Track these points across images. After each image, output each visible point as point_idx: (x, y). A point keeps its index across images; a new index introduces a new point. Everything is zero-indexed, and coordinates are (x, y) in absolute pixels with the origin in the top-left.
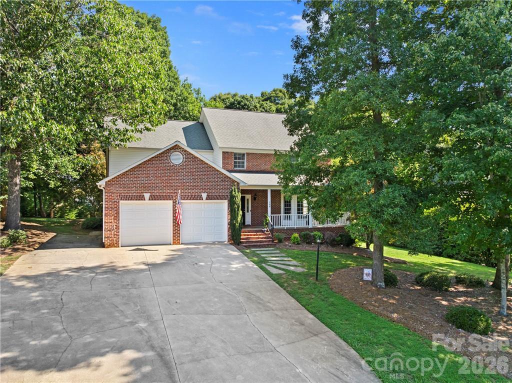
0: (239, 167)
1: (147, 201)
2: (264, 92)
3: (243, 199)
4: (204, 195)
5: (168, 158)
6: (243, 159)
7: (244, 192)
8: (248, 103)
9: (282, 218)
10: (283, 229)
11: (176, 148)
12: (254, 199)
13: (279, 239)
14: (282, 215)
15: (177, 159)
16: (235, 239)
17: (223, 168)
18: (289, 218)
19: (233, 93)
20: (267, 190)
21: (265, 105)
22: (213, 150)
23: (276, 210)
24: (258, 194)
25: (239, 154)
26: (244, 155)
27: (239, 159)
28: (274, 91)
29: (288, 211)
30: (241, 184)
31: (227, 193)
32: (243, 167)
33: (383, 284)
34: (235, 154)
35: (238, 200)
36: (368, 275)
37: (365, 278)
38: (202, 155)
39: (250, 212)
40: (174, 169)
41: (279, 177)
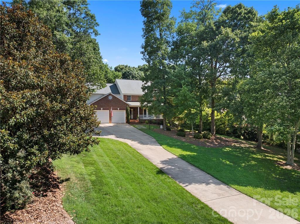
0: (129, 100)
1: (102, 110)
2: (139, 65)
3: (130, 110)
4: (119, 109)
5: (108, 97)
6: (130, 97)
7: (131, 108)
8: (132, 72)
9: (143, 116)
10: (143, 120)
11: (110, 94)
12: (134, 110)
13: (141, 122)
14: (143, 115)
15: (110, 98)
16: (128, 122)
17: (124, 100)
18: (145, 116)
19: (125, 65)
20: (138, 107)
21: (139, 73)
22: (120, 94)
23: (141, 113)
24: (135, 109)
25: (129, 96)
26: (130, 96)
27: (129, 97)
28: (144, 65)
29: (145, 114)
30: (130, 105)
31: (126, 108)
32: (130, 100)
33: (166, 130)
34: (128, 96)
35: (129, 110)
36: (161, 127)
37: (161, 128)
38: (117, 96)
39: (133, 115)
40: (109, 101)
41: (140, 103)
